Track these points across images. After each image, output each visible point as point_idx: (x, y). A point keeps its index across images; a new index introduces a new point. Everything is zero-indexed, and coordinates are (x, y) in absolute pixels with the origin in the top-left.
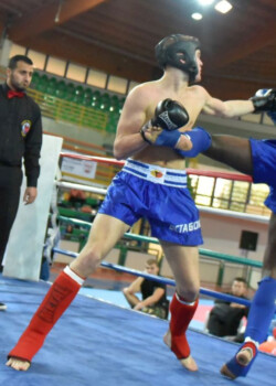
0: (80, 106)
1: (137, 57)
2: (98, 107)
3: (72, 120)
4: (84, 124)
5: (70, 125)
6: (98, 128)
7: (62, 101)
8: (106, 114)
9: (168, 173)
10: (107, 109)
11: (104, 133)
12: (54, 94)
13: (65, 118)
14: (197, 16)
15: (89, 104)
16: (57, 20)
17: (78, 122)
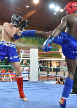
0: (31, 40)
1: (42, 26)
2: (35, 39)
3: (30, 43)
4: (33, 44)
5: (29, 44)
6: (36, 44)
7: (27, 39)
8: (37, 40)
9: (11, 44)
10: (37, 39)
11: (38, 45)
12: (24, 38)
13: (28, 43)
14: (55, 14)
15: (33, 39)
16: (22, 20)
17: (31, 43)
